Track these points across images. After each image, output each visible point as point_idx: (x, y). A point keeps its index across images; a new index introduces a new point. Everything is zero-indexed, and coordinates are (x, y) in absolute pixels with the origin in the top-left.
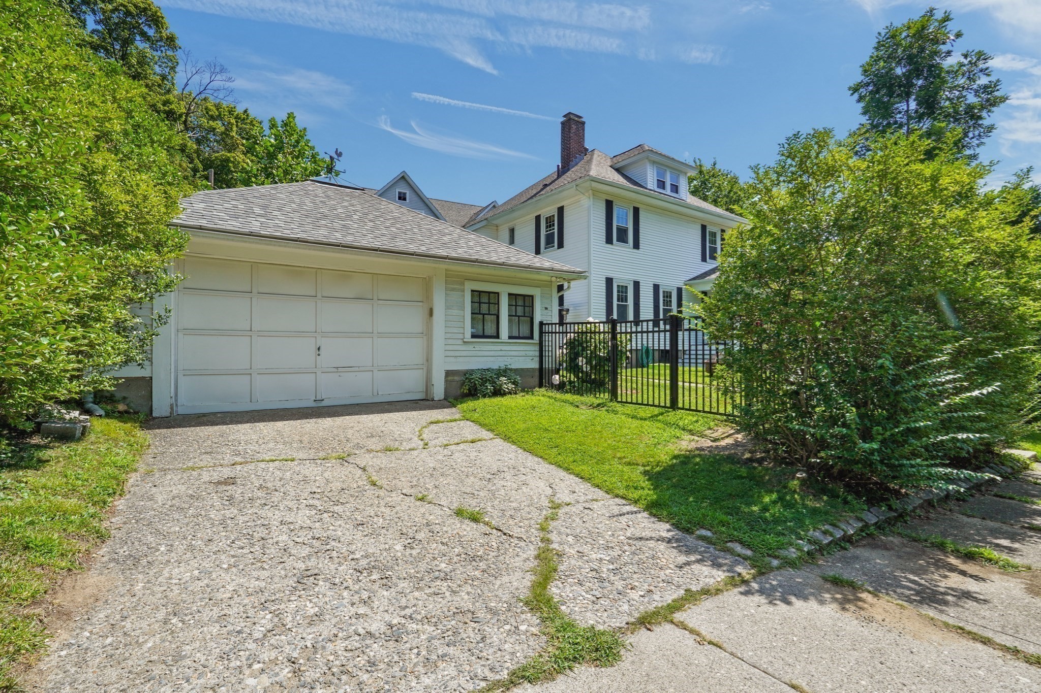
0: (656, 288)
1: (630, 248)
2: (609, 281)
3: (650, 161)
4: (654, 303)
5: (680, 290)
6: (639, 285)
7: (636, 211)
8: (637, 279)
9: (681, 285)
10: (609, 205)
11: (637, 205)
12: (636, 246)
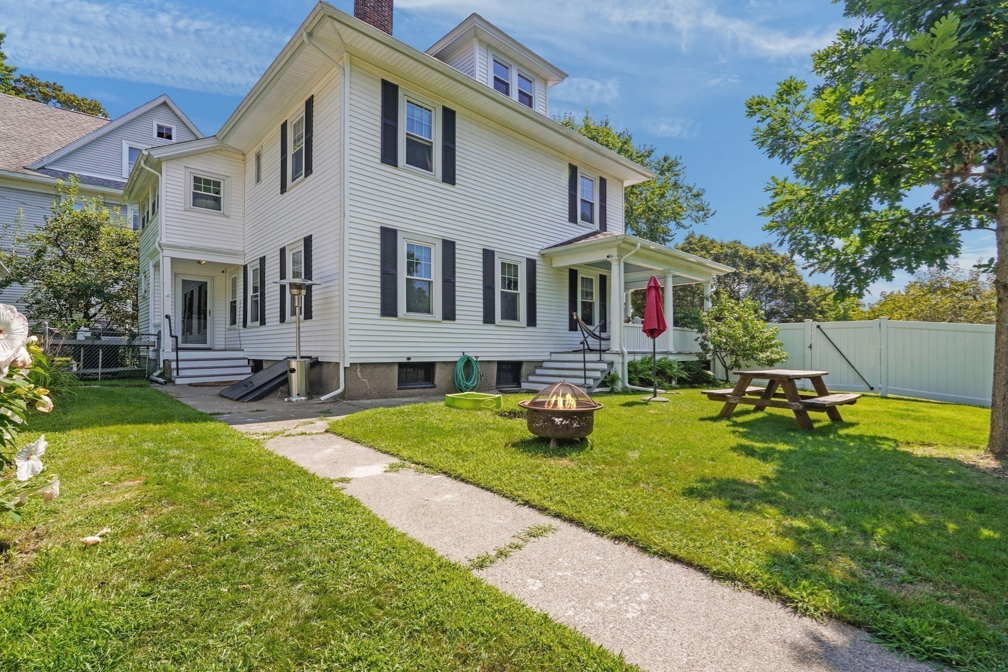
0: (488, 256)
1: (437, 181)
2: (389, 236)
3: (481, 41)
4: (485, 281)
5: (531, 264)
6: (454, 249)
7: (449, 116)
8: (450, 237)
9: (534, 255)
10: (390, 92)
11: (451, 106)
12: (449, 177)
